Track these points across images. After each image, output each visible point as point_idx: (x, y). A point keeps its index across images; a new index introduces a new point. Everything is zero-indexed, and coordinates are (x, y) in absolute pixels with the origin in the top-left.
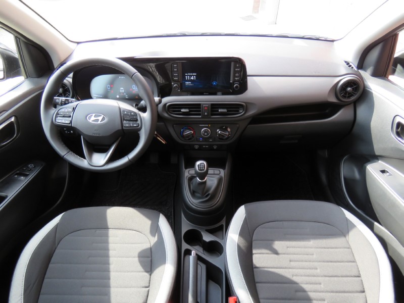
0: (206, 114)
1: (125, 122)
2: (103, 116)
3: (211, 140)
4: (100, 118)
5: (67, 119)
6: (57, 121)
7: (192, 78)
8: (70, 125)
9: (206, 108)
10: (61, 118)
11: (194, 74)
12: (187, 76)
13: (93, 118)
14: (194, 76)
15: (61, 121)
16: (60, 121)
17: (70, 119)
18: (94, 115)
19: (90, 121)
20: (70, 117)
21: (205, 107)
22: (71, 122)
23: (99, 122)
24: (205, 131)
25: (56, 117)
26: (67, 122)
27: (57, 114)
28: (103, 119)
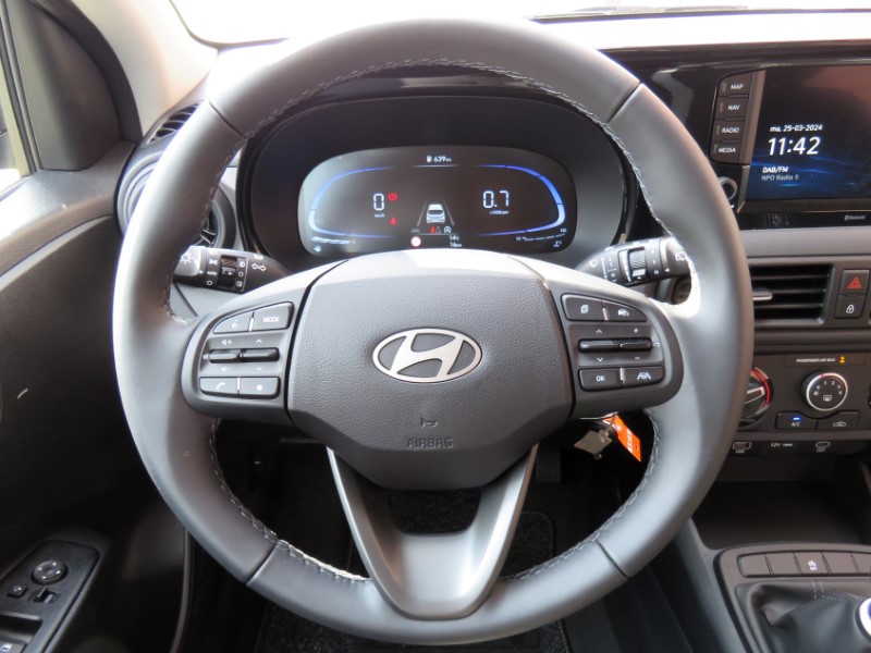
0: (851, 309)
1: (584, 361)
2: (460, 338)
3: (840, 424)
4: (447, 353)
5: (259, 369)
6: (205, 385)
7: (800, 148)
8: (277, 403)
9: (856, 285)
10: (224, 369)
11: (811, 128)
12: (778, 136)
13: (405, 357)
14: (809, 135)
15: (227, 384)
16: (220, 386)
17: (278, 368)
18: (410, 335)
19: (393, 373)
20: (275, 357)
21: (851, 277)
22: (283, 386)
23: (442, 376)
24: (827, 387)
25: (199, 363)
26: (260, 389)
27: (205, 347)
28: (465, 354)
